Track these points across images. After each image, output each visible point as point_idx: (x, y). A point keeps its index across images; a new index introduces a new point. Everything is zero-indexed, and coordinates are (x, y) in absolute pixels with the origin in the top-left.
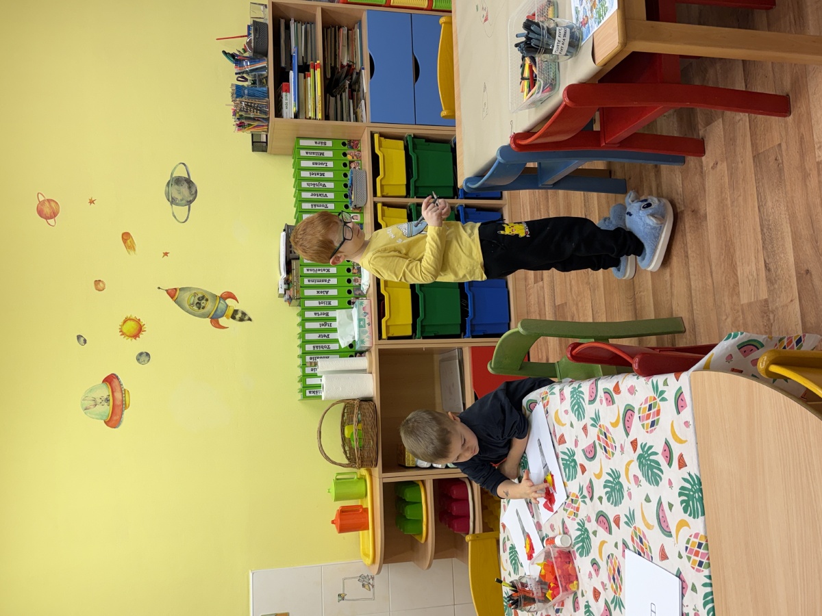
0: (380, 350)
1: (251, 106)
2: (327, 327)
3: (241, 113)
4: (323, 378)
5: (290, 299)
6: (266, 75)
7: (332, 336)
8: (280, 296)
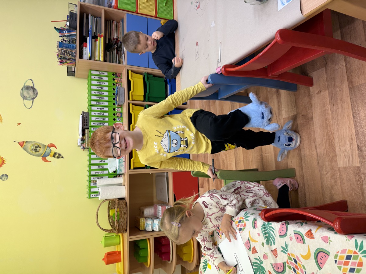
0: (130, 175)
1: (66, 52)
2: (102, 162)
3: (61, 56)
4: (100, 188)
5: (84, 148)
6: (75, 38)
7: (105, 167)
8: (79, 146)
